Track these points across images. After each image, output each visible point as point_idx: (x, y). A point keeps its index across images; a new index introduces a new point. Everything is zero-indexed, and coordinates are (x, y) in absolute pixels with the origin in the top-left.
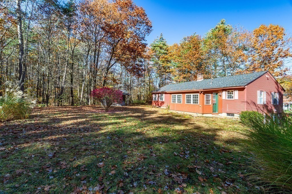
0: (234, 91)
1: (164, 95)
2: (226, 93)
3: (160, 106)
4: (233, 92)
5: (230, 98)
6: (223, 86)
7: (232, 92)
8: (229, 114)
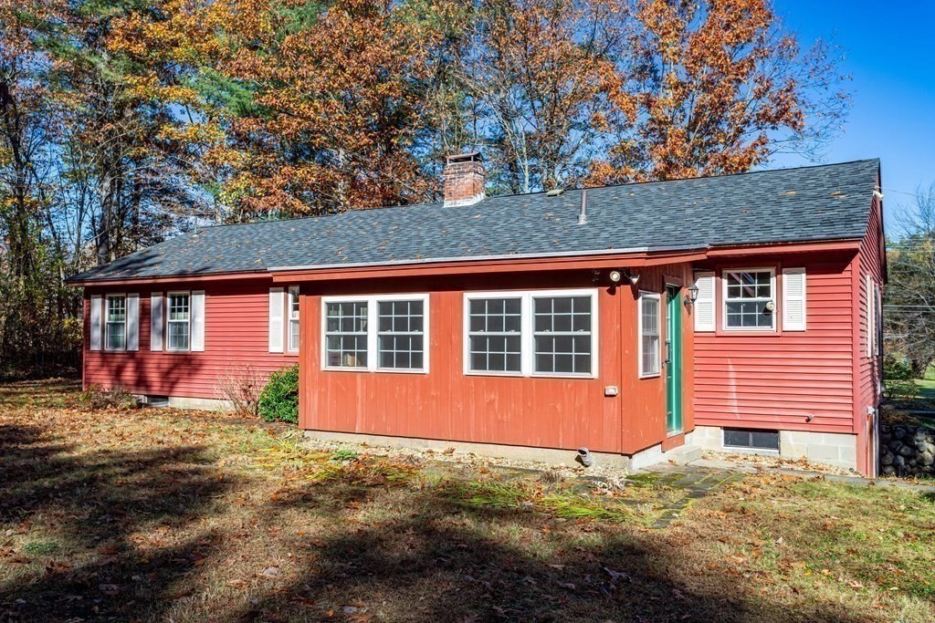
0: (779, 273)
1: (199, 302)
2: (719, 287)
3: (156, 390)
4: (773, 280)
5: (750, 321)
6: (706, 238)
7: (765, 278)
8: (736, 435)
